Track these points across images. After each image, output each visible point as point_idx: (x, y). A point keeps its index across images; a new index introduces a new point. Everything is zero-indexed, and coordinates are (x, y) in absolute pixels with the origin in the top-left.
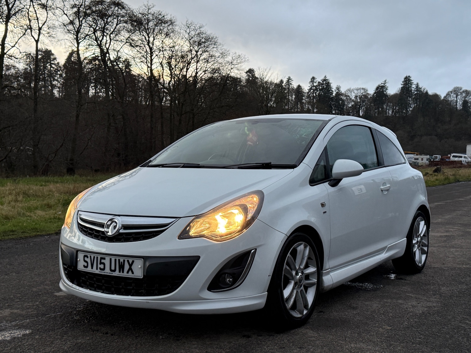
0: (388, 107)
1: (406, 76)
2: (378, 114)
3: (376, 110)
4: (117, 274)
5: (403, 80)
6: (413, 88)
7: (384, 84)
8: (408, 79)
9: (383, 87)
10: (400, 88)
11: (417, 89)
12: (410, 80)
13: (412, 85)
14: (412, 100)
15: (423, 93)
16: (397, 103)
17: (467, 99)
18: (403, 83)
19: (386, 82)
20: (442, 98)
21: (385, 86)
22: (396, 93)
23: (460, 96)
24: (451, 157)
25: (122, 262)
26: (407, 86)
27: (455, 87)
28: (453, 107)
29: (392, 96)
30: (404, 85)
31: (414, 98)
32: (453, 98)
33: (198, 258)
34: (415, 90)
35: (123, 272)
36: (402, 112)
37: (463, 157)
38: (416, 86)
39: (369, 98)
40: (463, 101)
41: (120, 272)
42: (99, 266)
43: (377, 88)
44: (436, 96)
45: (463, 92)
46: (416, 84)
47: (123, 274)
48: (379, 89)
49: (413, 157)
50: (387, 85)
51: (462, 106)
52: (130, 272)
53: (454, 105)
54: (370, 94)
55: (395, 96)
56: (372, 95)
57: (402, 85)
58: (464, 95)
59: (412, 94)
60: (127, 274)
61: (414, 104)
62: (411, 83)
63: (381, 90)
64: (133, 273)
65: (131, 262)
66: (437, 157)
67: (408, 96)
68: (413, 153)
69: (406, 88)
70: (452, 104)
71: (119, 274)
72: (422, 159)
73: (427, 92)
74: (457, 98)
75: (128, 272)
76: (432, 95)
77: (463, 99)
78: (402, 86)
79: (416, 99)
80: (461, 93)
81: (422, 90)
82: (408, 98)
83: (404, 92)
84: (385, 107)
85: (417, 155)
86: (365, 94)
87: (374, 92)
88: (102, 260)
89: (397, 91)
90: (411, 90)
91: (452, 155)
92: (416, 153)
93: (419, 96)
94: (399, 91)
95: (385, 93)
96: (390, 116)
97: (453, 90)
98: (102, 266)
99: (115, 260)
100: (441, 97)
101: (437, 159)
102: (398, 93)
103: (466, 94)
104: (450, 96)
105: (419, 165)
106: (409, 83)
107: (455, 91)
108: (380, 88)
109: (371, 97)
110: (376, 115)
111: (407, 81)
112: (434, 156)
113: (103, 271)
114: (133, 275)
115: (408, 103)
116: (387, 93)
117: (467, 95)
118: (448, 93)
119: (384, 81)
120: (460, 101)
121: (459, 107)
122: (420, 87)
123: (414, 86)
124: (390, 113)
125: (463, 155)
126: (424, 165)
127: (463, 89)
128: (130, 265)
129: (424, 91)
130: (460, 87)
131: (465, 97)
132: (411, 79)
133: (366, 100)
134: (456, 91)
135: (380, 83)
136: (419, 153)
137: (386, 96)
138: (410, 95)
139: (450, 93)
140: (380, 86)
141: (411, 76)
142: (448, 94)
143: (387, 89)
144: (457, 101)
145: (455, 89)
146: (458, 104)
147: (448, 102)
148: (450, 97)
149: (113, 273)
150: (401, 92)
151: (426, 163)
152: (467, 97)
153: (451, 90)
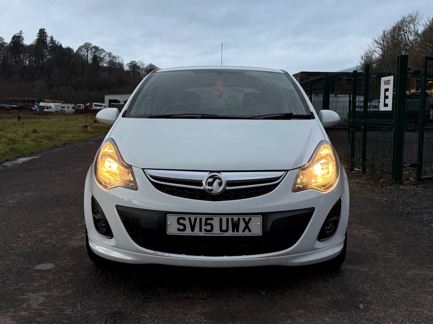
0: (24, 57)
1: (41, 28)
2: (15, 63)
3: (13, 59)
4: (230, 233)
5: (38, 32)
6: (48, 40)
7: (20, 34)
8: (42, 32)
9: (19, 37)
10: (36, 40)
11: (52, 42)
12: (44, 33)
13: (47, 37)
14: (47, 52)
15: (57, 46)
16: (34, 53)
17: (96, 54)
18: (38, 35)
19: (22, 32)
20: (75, 51)
21: (21, 36)
22: (32, 44)
23: (90, 51)
24: (93, 106)
25: (236, 221)
26: (42, 38)
27: (85, 43)
28: (84, 61)
29: (28, 46)
30: (39, 37)
31: (49, 50)
32: (84, 52)
33: (313, 209)
34: (50, 42)
35: (238, 231)
36: (39, 62)
37: (103, 106)
38: (51, 38)
39: (6, 47)
40: (93, 56)
41: (233, 231)
42: (204, 227)
43: (14, 38)
44: (69, 50)
45: (93, 47)
46: (51, 37)
47: (237, 233)
48: (15, 39)
49: (60, 106)
50: (23, 35)
51: (92, 60)
52: (247, 230)
53: (86, 59)
54: (7, 43)
55: (31, 46)
56: (8, 44)
57: (37, 36)
58: (93, 50)
59: (47, 46)
60: (244, 233)
61: (49, 56)
62: (46, 35)
63: (17, 40)
64: (250, 231)
65: (247, 220)
66: (81, 105)
67: (44, 48)
68: (59, 101)
69: (42, 40)
70: (83, 58)
71: (233, 233)
72: (68, 108)
73: (61, 45)
74: (87, 52)
75: (244, 231)
76: (66, 49)
77: (93, 54)
78: (38, 38)
79: (51, 51)
80: (90, 48)
81: (56, 43)
82: (43, 50)
83: (39, 44)
84: (22, 56)
85: (63, 103)
86: (2, 42)
87: (11, 41)
88: (208, 221)
89: (33, 42)
90: (46, 43)
91: (94, 104)
92: (62, 102)
93: (54, 48)
94: (34, 42)
95: (21, 43)
96: (27, 66)
97: (84, 45)
98: (209, 228)
99: (228, 219)
100: (73, 51)
101: (81, 107)
102: (34, 44)
103: (95, 50)
104: (82, 50)
105: (66, 112)
106: (44, 36)
107: (85, 46)
108: (16, 37)
109: (7, 46)
110: (14, 64)
111: (42, 33)
112: (78, 104)
113: (211, 233)
114: (250, 233)
115: (44, 55)
116: (23, 43)
117: (97, 51)
118: (80, 47)
119: (20, 31)
120: (90, 56)
121: (90, 61)
122: (55, 40)
123: (48, 39)
124: (27, 62)
125: (103, 104)
126: (70, 113)
127: (93, 45)
128: (247, 223)
129: (59, 44)
130: (90, 43)
131: (95, 52)
132: (46, 31)
133: (3, 49)
134: (87, 46)
135: (16, 34)
136: (64, 102)
137: (22, 46)
138: (45, 47)
139: (82, 48)
140: (16, 36)
141: (45, 29)
142: (80, 49)
143: (23, 40)
144: (88, 55)
145: (86, 45)
146: (89, 58)
147: (80, 56)
148: (82, 52)
149: (224, 234)
150: (36, 44)
151: (72, 111)
152: (96, 52)
153: (82, 45)
